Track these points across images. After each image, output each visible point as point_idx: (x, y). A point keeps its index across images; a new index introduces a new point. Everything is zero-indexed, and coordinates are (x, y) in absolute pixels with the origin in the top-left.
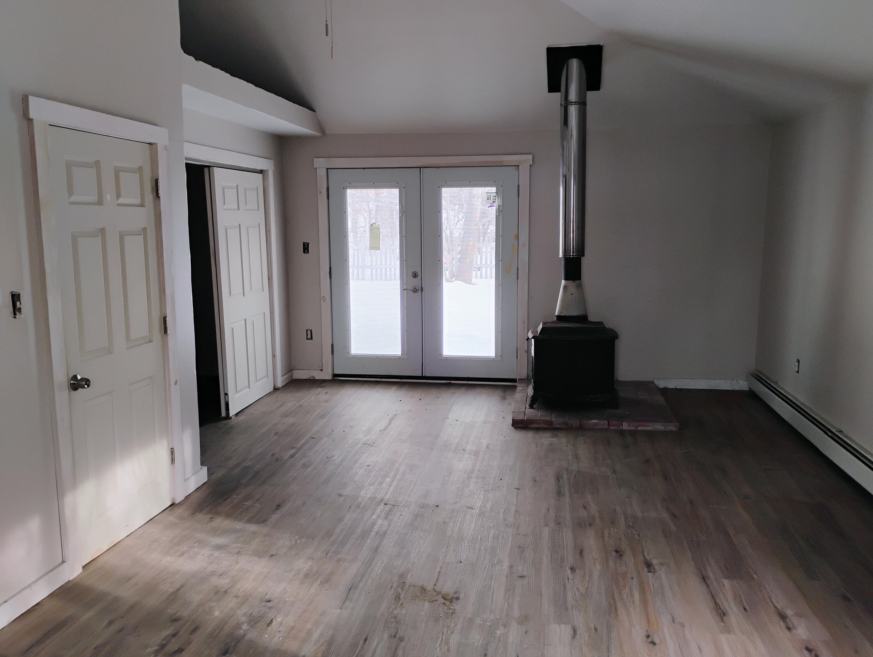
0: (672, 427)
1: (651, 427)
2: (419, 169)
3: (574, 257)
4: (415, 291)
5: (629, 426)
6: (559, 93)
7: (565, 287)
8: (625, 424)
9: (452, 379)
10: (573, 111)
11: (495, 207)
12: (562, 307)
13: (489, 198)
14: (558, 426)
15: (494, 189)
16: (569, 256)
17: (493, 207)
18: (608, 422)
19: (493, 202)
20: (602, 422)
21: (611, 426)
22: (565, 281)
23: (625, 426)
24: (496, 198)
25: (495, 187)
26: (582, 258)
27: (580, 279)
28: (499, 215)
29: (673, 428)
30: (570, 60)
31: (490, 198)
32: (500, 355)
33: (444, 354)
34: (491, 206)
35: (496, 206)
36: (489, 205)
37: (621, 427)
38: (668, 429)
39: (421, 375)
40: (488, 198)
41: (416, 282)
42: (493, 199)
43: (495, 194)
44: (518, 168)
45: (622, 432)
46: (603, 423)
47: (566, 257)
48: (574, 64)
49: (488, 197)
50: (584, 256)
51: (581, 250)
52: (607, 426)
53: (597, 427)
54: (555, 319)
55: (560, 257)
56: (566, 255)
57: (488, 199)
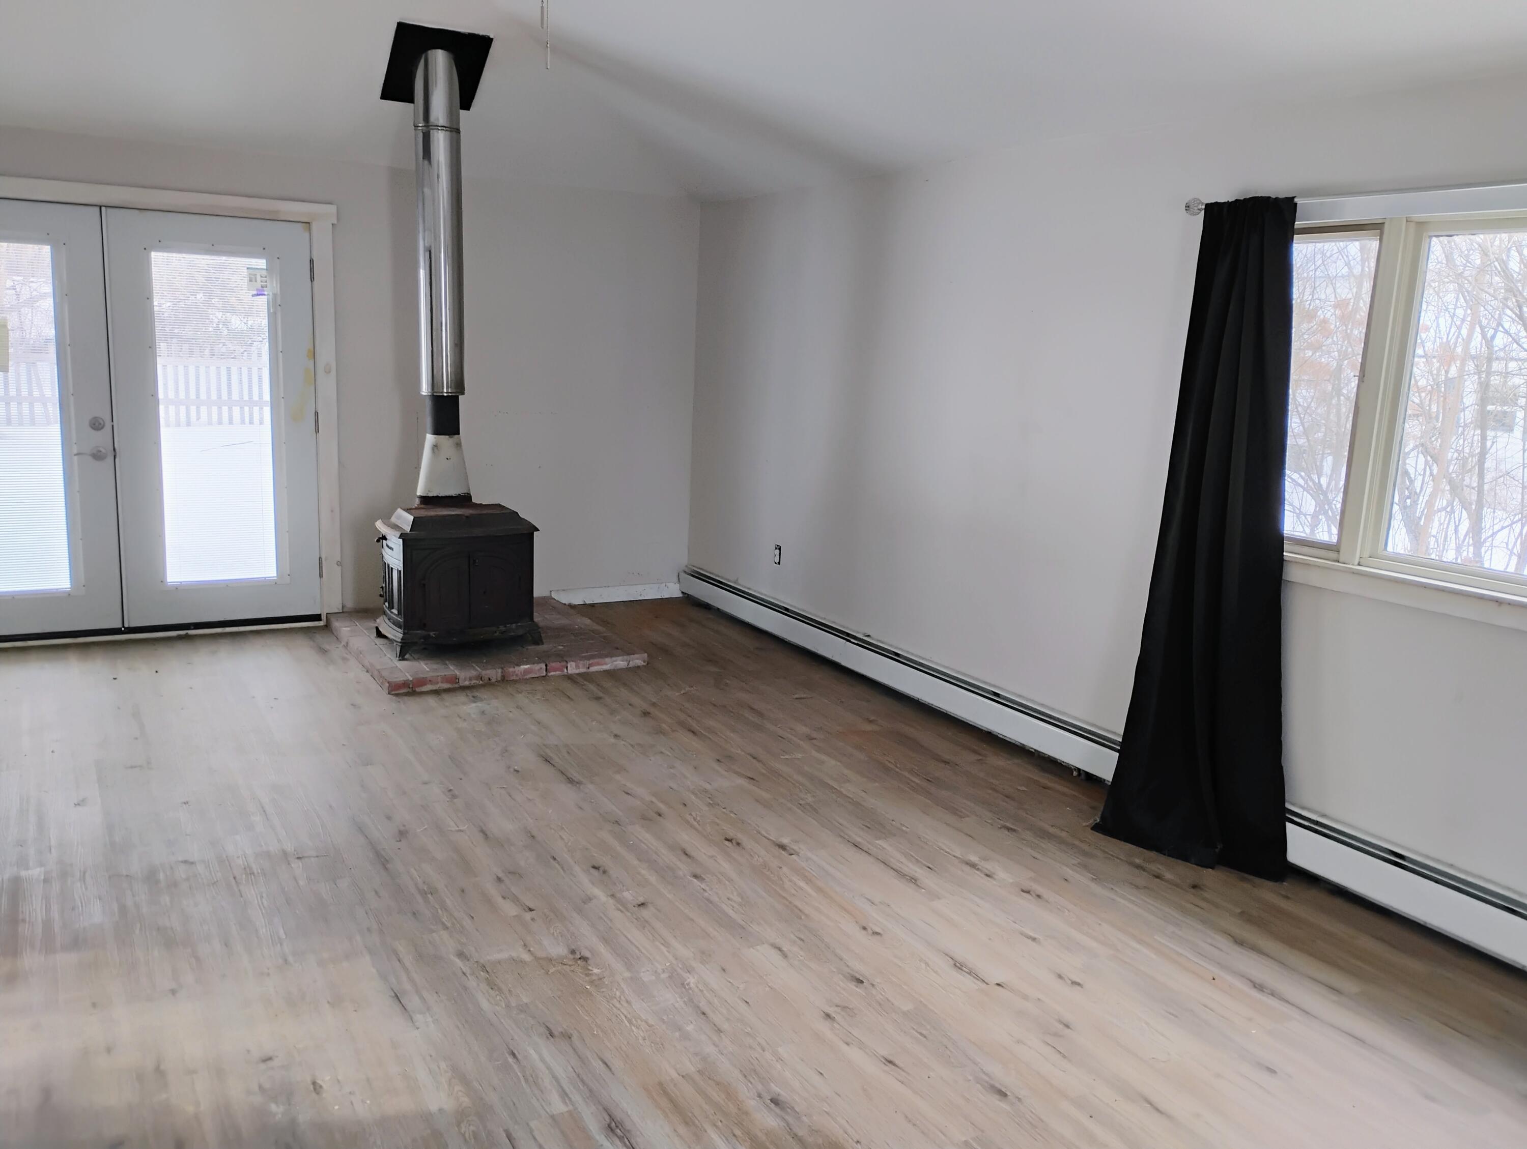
0: (638, 660)
1: (609, 665)
2: (97, 209)
3: (450, 394)
4: (97, 456)
5: (577, 667)
6: (412, 105)
7: (435, 447)
8: (571, 665)
9: (192, 627)
10: (440, 140)
11: (265, 297)
12: (430, 479)
13: (254, 280)
14: (467, 683)
15: (261, 263)
16: (440, 392)
17: (263, 297)
18: (546, 665)
19: (262, 287)
20: (536, 667)
21: (550, 672)
22: (434, 436)
23: (572, 668)
24: (268, 279)
25: (263, 258)
26: (460, 396)
27: (457, 432)
28: (275, 313)
29: (639, 662)
30: (430, 52)
31: (256, 278)
32: (288, 573)
33: (168, 581)
34: (258, 295)
35: (268, 295)
36: (255, 292)
37: (566, 670)
38: (632, 664)
39: (120, 626)
40: (250, 278)
41: (101, 439)
42: (261, 282)
43: (264, 273)
44: (310, 230)
45: (570, 678)
46: (538, 669)
47: (435, 394)
48: (440, 60)
49: (251, 276)
50: (463, 393)
51: (459, 385)
52: (545, 672)
53: (528, 676)
54: (417, 501)
55: (424, 394)
56: (436, 390)
57: (251, 281)
